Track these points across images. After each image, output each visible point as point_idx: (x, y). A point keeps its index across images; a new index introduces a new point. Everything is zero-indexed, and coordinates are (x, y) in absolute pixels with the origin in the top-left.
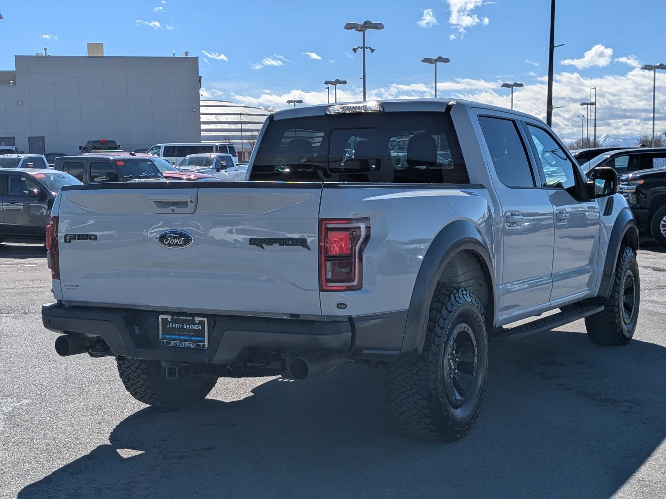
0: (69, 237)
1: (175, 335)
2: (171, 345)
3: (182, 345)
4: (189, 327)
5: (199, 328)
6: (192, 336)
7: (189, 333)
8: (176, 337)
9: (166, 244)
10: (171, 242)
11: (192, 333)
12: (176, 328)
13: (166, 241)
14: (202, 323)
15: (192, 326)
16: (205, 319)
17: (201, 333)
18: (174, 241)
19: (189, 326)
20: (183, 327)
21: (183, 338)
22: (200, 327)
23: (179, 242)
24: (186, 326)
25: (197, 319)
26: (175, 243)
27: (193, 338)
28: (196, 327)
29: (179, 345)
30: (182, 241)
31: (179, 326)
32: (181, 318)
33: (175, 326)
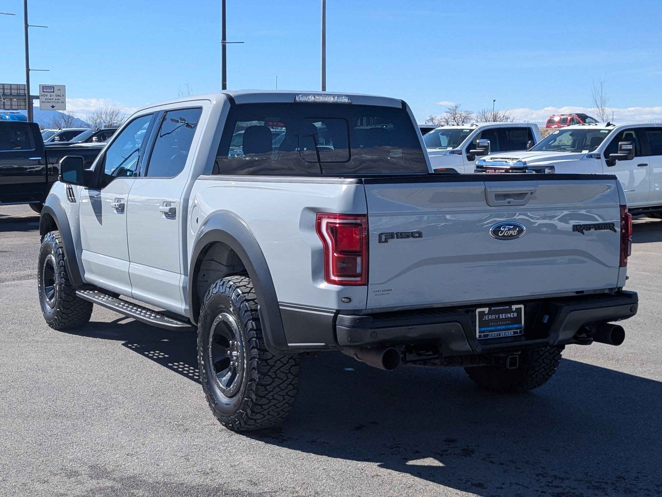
0: (385, 236)
1: (492, 326)
2: (488, 338)
3: (500, 335)
4: (505, 316)
6: (509, 324)
7: (505, 323)
8: (493, 328)
9: (500, 236)
10: (505, 234)
11: (508, 322)
12: (492, 320)
13: (501, 233)
14: (519, 311)
15: (508, 314)
16: (522, 306)
17: (517, 320)
18: (509, 232)
19: (505, 315)
20: (499, 317)
21: (499, 328)
22: (515, 315)
23: (513, 233)
24: (502, 316)
25: (514, 307)
26: (509, 235)
28: (512, 315)
29: (497, 335)
30: (516, 232)
31: (496, 317)
32: (499, 308)
33: (492, 318)
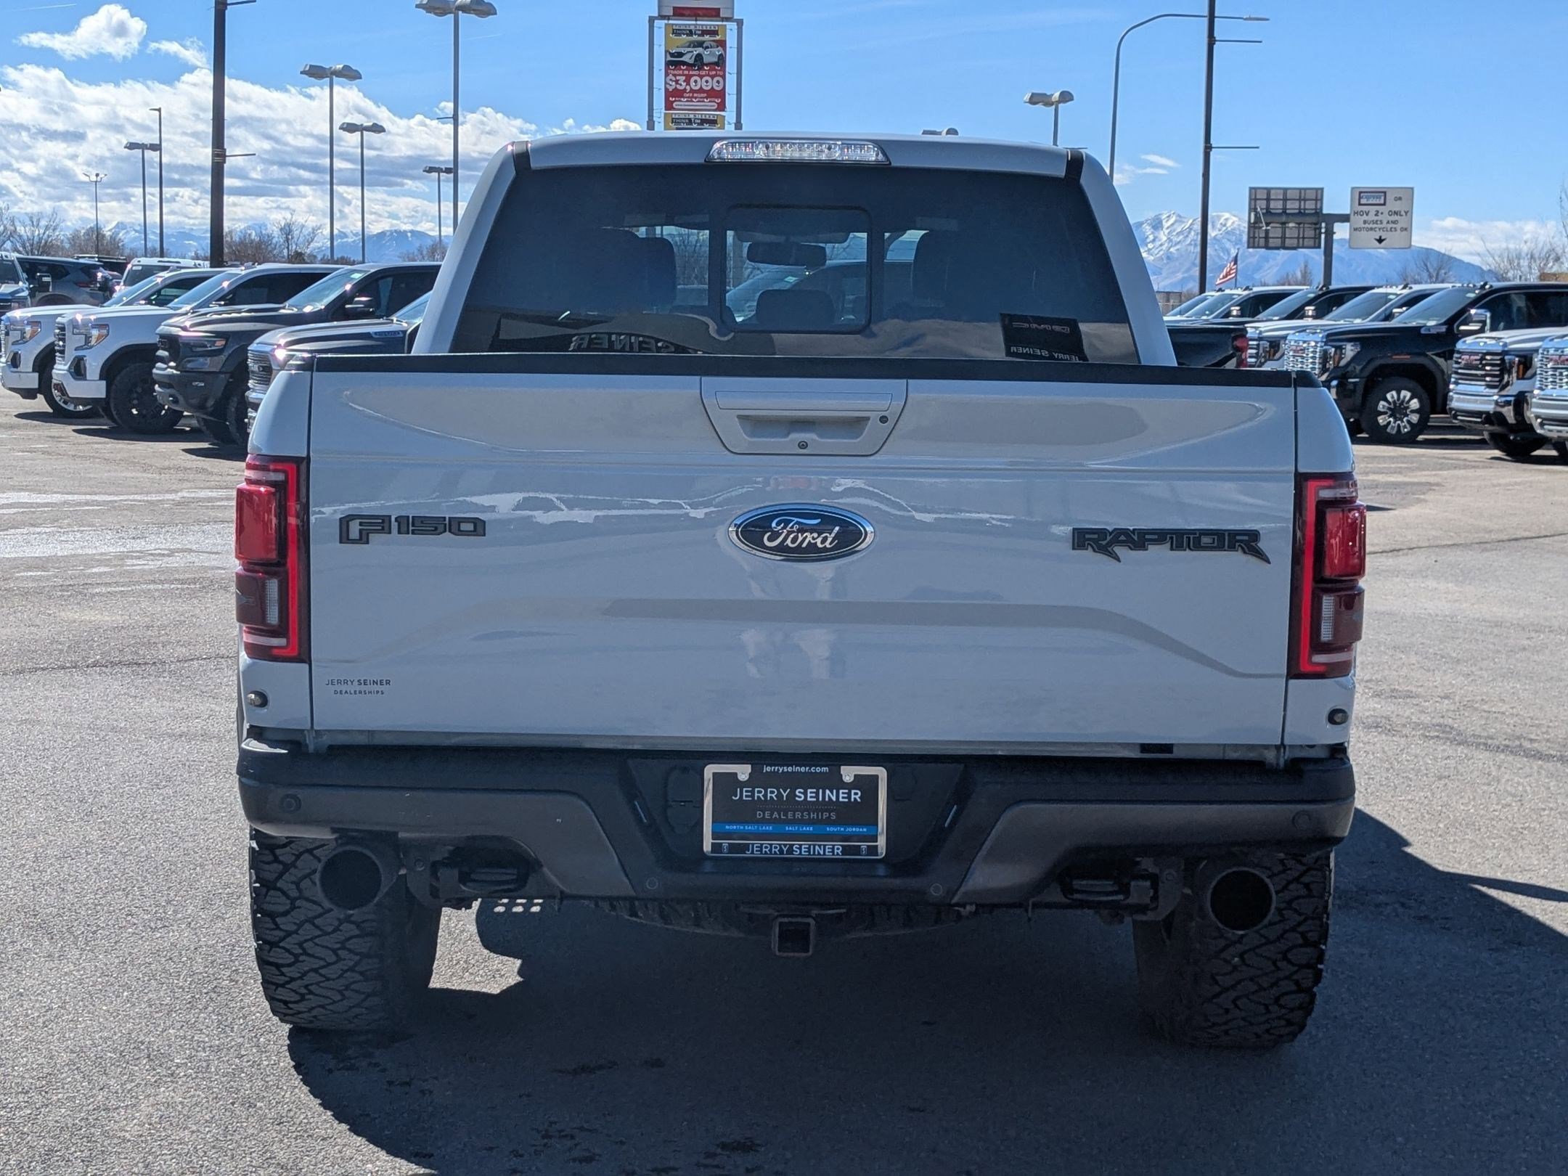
0: (361, 524)
1: (763, 821)
2: (748, 854)
3: (790, 850)
4: (817, 796)
5: (853, 796)
6: (829, 822)
7: (814, 816)
8: (768, 828)
9: (771, 549)
10: (788, 542)
11: (826, 815)
12: (765, 802)
13: (770, 539)
14: (867, 785)
15: (828, 792)
16: (881, 772)
17: (865, 812)
18: (800, 539)
19: (817, 793)
20: (792, 796)
21: (791, 829)
22: (856, 795)
23: (819, 541)
24: (805, 793)
25: (849, 773)
26: (804, 545)
27: (830, 829)
28: (841, 795)
29: (781, 852)
30: (830, 540)
31: (779, 795)
32: (790, 769)
33: (765, 796)
